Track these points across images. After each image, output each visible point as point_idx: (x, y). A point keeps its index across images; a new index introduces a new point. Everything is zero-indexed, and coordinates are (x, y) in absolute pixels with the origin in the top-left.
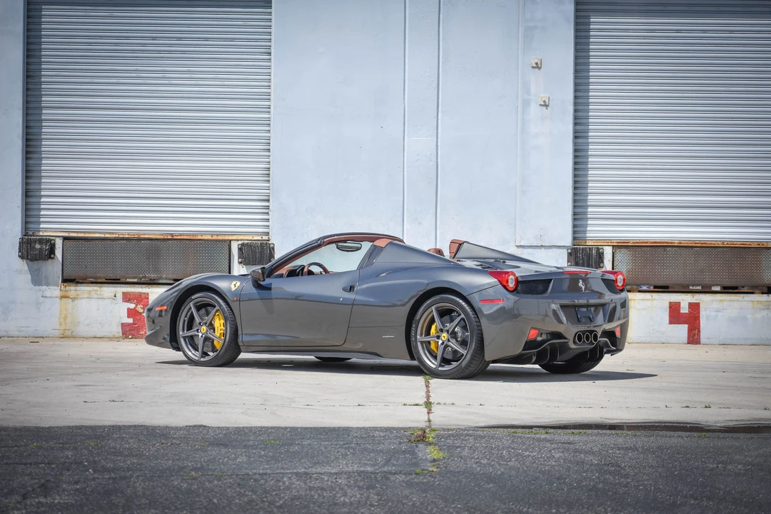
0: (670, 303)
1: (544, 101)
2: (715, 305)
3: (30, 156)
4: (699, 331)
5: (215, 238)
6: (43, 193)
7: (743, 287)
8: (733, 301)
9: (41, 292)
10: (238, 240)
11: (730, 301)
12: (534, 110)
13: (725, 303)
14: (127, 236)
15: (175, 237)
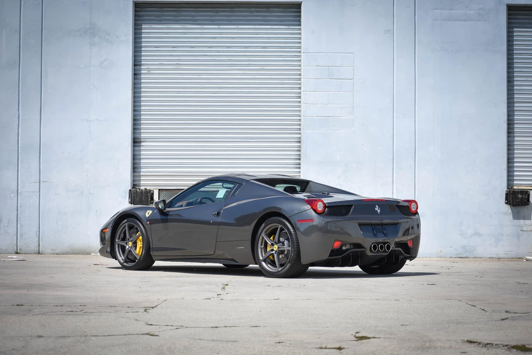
6: (515, 160)
9: (520, 228)
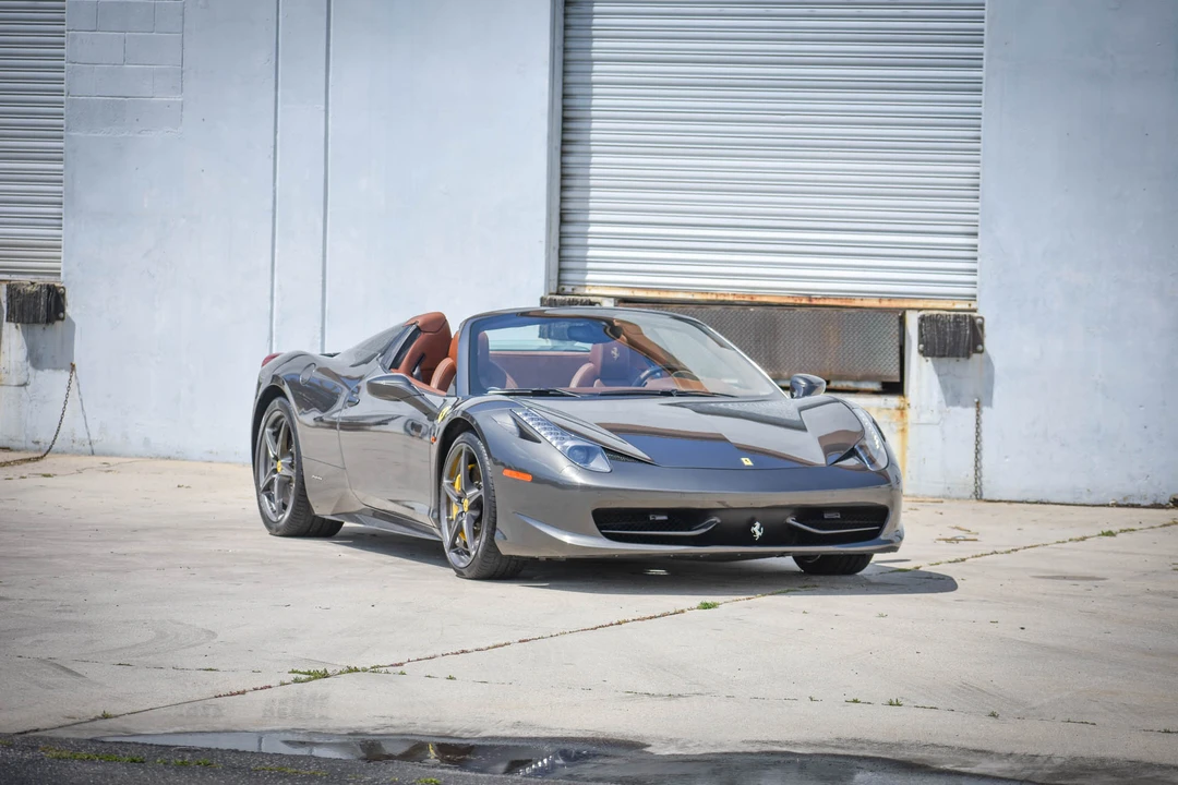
3: (568, 148)
5: (885, 304)
10: (919, 310)
14: (731, 298)
15: (815, 302)
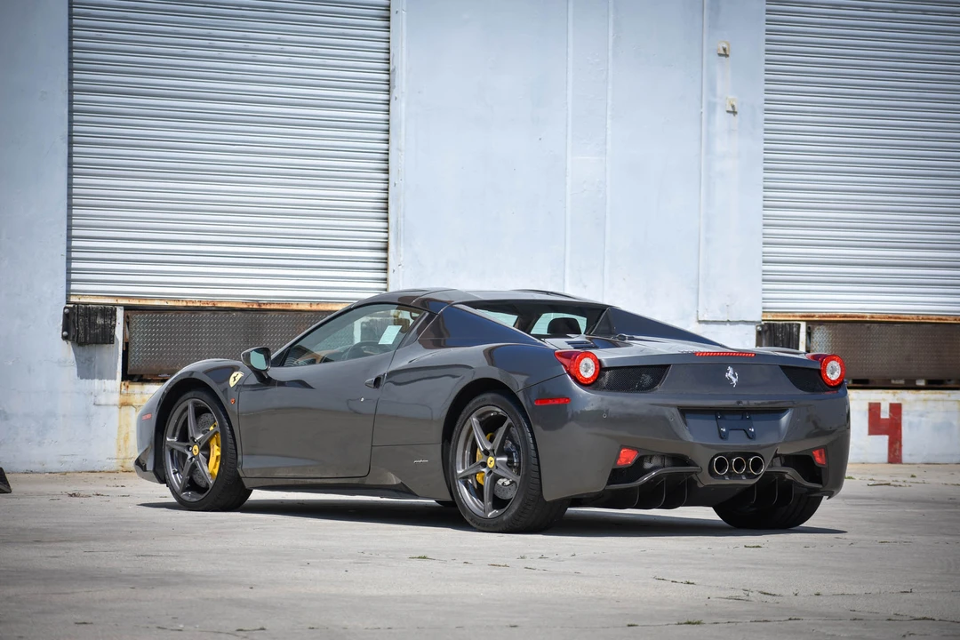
0: (870, 404)
1: (733, 107)
2: (919, 407)
4: (901, 446)
7: (949, 380)
8: (939, 400)
9: (93, 398)
11: (935, 400)
12: (721, 117)
13: (931, 404)
14: (198, 304)
15: (263, 307)
